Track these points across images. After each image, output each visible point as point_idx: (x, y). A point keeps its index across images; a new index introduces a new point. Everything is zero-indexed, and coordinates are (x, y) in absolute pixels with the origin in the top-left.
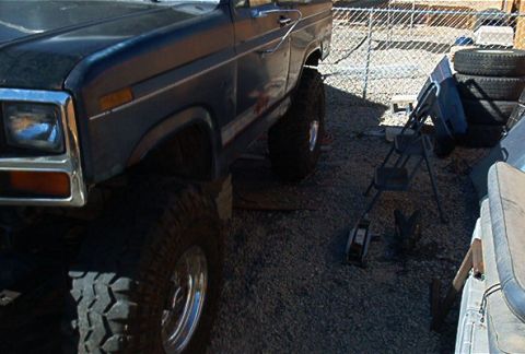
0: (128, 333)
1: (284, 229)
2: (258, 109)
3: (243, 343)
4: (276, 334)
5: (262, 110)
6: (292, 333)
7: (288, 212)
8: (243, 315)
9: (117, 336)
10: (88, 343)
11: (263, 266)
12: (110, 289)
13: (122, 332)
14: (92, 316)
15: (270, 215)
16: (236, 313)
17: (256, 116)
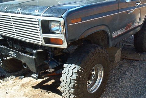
0: (76, 83)
1: (135, 65)
2: (127, 29)
3: (114, 94)
4: (124, 94)
5: (128, 29)
6: (129, 94)
7: (137, 60)
8: (115, 87)
9: (73, 84)
10: (66, 84)
11: (125, 74)
12: (72, 71)
13: (74, 83)
14: (67, 77)
15: (132, 61)
16: (113, 86)
17: (126, 31)
